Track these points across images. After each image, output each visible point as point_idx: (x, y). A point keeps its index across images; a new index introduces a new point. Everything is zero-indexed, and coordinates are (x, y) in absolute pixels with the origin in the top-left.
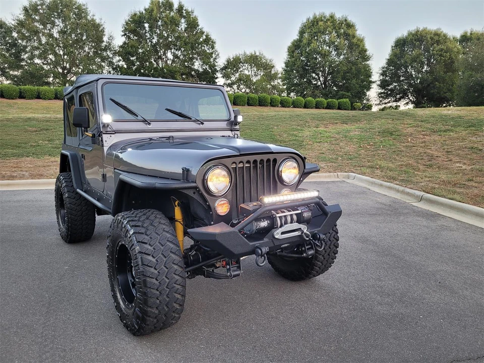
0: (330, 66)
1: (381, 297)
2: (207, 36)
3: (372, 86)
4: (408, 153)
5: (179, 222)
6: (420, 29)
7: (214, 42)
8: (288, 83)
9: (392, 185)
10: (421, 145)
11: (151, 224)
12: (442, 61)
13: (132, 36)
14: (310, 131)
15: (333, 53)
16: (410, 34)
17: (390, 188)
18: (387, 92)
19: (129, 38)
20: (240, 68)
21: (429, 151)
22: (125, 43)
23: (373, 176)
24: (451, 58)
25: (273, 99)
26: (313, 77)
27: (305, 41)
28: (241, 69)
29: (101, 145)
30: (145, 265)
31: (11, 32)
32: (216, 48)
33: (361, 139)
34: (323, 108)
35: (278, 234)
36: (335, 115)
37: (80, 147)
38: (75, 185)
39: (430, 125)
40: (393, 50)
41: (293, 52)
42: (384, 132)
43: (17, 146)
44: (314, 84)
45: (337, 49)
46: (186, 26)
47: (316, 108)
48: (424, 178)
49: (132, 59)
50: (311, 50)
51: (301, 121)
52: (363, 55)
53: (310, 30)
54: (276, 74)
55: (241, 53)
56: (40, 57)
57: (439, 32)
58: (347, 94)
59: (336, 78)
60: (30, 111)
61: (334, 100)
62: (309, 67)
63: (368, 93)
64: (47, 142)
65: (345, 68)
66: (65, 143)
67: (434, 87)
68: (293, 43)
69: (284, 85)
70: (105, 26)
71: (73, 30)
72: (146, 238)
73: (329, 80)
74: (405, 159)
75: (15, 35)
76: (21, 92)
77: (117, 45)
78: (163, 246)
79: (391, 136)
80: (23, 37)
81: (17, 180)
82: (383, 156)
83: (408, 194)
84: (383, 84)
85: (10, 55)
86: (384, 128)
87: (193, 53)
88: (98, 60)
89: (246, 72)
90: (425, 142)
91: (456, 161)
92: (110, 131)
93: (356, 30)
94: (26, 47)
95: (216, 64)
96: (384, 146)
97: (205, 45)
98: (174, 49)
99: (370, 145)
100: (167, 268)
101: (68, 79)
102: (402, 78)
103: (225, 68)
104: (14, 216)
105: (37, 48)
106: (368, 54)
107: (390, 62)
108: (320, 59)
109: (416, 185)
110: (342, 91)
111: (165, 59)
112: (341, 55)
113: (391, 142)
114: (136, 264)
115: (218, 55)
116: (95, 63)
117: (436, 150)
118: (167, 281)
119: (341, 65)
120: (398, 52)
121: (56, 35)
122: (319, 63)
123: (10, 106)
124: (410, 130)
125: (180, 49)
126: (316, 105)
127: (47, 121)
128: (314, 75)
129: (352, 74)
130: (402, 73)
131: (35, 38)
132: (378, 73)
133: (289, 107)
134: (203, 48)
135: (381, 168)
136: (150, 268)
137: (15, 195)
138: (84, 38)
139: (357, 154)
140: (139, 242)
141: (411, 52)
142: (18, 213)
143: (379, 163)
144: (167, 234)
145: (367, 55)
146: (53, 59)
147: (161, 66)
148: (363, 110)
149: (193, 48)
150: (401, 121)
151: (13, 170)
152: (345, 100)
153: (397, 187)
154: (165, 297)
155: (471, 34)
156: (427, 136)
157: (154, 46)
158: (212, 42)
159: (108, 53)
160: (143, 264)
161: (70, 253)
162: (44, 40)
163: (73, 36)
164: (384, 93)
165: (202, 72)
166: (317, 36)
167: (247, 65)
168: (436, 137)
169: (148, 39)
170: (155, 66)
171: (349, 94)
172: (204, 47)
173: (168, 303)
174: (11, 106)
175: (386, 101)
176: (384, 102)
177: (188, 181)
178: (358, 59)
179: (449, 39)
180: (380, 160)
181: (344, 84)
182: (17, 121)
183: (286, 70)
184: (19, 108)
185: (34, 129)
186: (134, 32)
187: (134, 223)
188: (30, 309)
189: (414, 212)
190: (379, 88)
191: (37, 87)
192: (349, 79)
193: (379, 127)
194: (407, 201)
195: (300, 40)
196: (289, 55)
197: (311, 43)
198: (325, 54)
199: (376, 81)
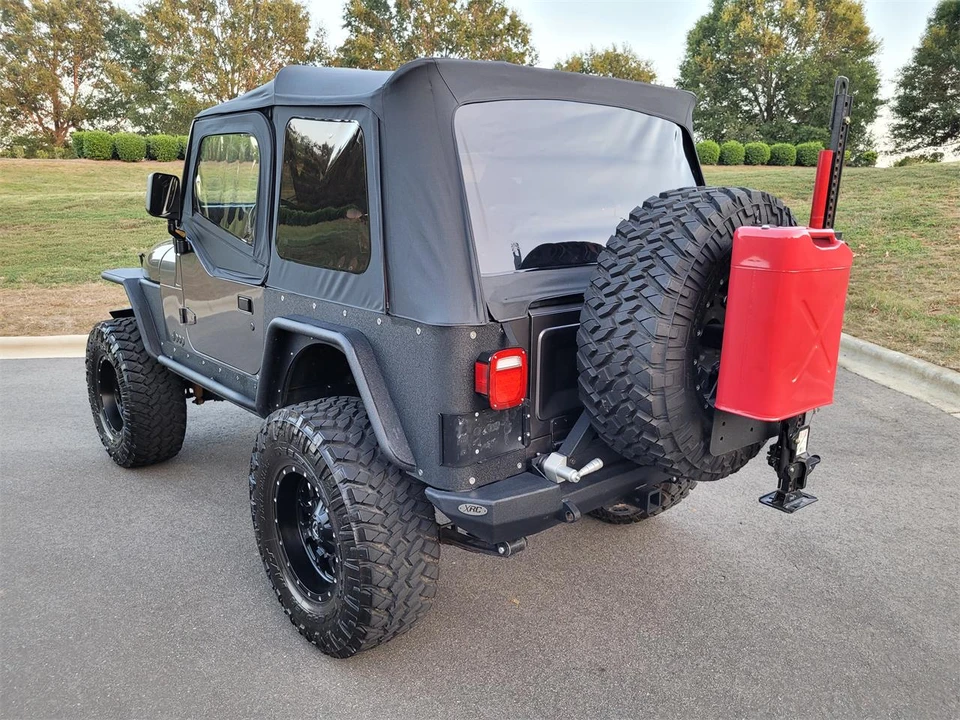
0: (782, 69)
2: (513, 17)
3: (879, 113)
7: (526, 31)
9: (906, 358)
13: (362, 27)
15: (790, 40)
17: (901, 367)
18: (915, 124)
19: (356, 29)
22: (349, 42)
26: (743, 97)
27: (726, 17)
31: (136, 30)
32: (531, 43)
34: (763, 164)
36: (779, 180)
40: (931, 27)
41: (698, 43)
42: (896, 217)
44: (746, 111)
45: (798, 30)
47: (746, 163)
50: (739, 35)
52: (861, 43)
55: (584, 51)
56: (189, 78)
58: (819, 130)
59: (795, 95)
61: (789, 145)
62: (734, 73)
63: (869, 128)
65: (816, 73)
68: (700, 25)
71: (250, 21)
73: (779, 101)
74: (947, 287)
75: (143, 35)
76: (149, 148)
77: (333, 46)
79: (915, 226)
80: (159, 39)
81: (46, 334)
82: (889, 277)
84: (906, 107)
85: (137, 77)
86: (897, 207)
94: (164, 59)
96: (894, 253)
97: (509, 38)
98: (447, 48)
99: (859, 251)
102: (950, 92)
105: (182, 60)
106: (871, 40)
107: (924, 56)
108: (759, 56)
110: (807, 123)
112: (807, 45)
113: (913, 243)
115: (537, 56)
119: (807, 66)
120: (943, 32)
121: (217, 32)
122: (758, 64)
123: (127, 174)
126: (746, 157)
128: (745, 92)
130: (951, 79)
131: (181, 40)
134: (504, 43)
135: (881, 308)
138: (270, 35)
143: (877, 296)
145: (867, 42)
146: (216, 82)
148: (856, 166)
149: (484, 45)
150: (943, 191)
151: (48, 312)
152: (812, 144)
153: (921, 364)
157: (405, 45)
158: (524, 30)
159: (316, 63)
162: (196, 44)
163: (250, 32)
164: (906, 126)
169: (395, 31)
171: (824, 131)
172: (508, 41)
174: (129, 176)
175: (911, 144)
176: (905, 147)
178: (847, 52)
180: (882, 289)
181: (813, 109)
182: (106, 205)
183: (682, 84)
185: (133, 222)
186: (366, 17)
190: (896, 115)
191: (179, 137)
192: (825, 98)
193: (885, 204)
194: (947, 409)
195: (715, 17)
196: (688, 50)
197: (740, 21)
198: (770, 45)
199: (888, 100)
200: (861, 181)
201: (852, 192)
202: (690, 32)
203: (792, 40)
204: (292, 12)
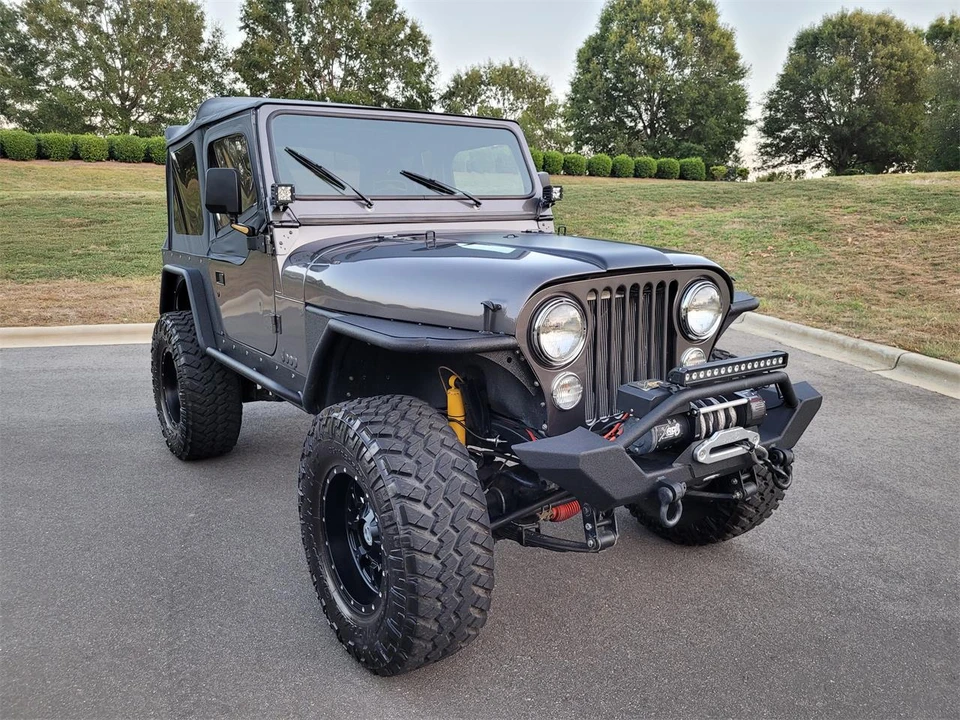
0: (663, 90)
1: (885, 581)
2: (413, 28)
3: (747, 132)
4: (851, 267)
5: (459, 422)
6: (849, 14)
7: (427, 42)
8: (577, 127)
9: (828, 334)
10: (876, 250)
11: (414, 431)
12: (893, 79)
13: (260, 29)
14: (639, 224)
15: (669, 62)
16: (827, 22)
17: (825, 340)
18: (779, 143)
19: (253, 32)
20: (480, 95)
21: (893, 263)
22: (246, 44)
23: (782, 316)
24: (910, 72)
25: (549, 157)
26: (627, 113)
27: (613, 38)
28: (483, 97)
29: (269, 251)
30: (411, 524)
31: (14, 21)
32: (431, 54)
33: (748, 239)
34: (650, 177)
35: (703, 453)
37: (212, 256)
38: (200, 339)
39: (890, 208)
40: (791, 55)
41: (588, 61)
42: (794, 224)
43: (45, 257)
44: (631, 127)
45: (678, 53)
46: (370, 8)
47: (636, 176)
48: (894, 318)
49: (260, 76)
50: (625, 56)
51: (619, 201)
52: (732, 68)
53: (623, 15)
54: (554, 106)
55: (482, 64)
56: (75, 74)
57: (887, 19)
58: (698, 147)
59: (676, 113)
60: (61, 184)
61: (673, 160)
62: (620, 91)
63: (737, 146)
64: (105, 248)
65: (694, 94)
66: (170, 249)
67: (874, 131)
68: (588, 44)
69: (568, 129)
70: (205, 8)
71: (141, 17)
72: (409, 464)
73: (661, 118)
74: (846, 279)
75: (23, 28)
76: (39, 147)
77: (230, 49)
78: (444, 480)
79: (810, 231)
80: (40, 33)
81: (54, 325)
82: (797, 273)
83: (867, 352)
84: (771, 128)
85: (15, 71)
86: (792, 215)
87: (384, 65)
88: (192, 79)
89: (494, 104)
90: (883, 244)
91: (955, 283)
92: (289, 221)
93: (718, 16)
94: (45, 53)
95: (432, 87)
96: (797, 253)
97: (410, 48)
98: (347, 55)
99: (768, 252)
100: (458, 531)
101: (133, 118)
102: (808, 115)
103: (450, 95)
104: (61, 402)
105: (70, 56)
106: (741, 65)
107: (786, 81)
108: (642, 76)
109: (879, 334)
110: (687, 141)
111: (327, 78)
112: (685, 67)
113: (811, 245)
114: (389, 523)
115: (436, 67)
116: (185, 85)
117: (910, 260)
118: (459, 558)
119: (686, 87)
120: (802, 60)
121: (107, 28)
122: (640, 84)
123: (19, 174)
124: (849, 220)
125: (357, 56)
126: (636, 170)
127: (101, 204)
128: (630, 109)
129: (707, 106)
130: (809, 103)
131: (64, 34)
132: (760, 104)
133: (580, 175)
134: (405, 53)
135: (795, 297)
136: (422, 531)
137: (53, 357)
138: (164, 34)
139: (743, 269)
140: (394, 472)
141: (828, 61)
142: (67, 395)
143: (790, 288)
144: (451, 454)
145: (738, 67)
146: (102, 79)
147: (319, 92)
149: (384, 54)
150: (828, 202)
151: (44, 304)
152: (694, 160)
153: (841, 337)
154: (454, 594)
155: (952, 22)
156: (887, 231)
157: (305, 50)
158: (424, 41)
159: (213, 64)
160: (406, 523)
161: (192, 483)
162: (82, 39)
163: (141, 29)
164: (771, 145)
165: (404, 103)
166: (637, 28)
167: (494, 88)
168: (905, 234)
169: (294, 35)
170: (308, 91)
171: (702, 147)
172: (408, 51)
173: (459, 607)
174: (22, 175)
175: (777, 161)
176: (770, 164)
177: (497, 335)
178: (720, 75)
179: (907, 32)
180: (793, 282)
181: (691, 127)
182: (40, 204)
183: (573, 99)
184: (37, 179)
185: (77, 221)
186: (264, 20)
187: (376, 429)
188: (131, 610)
189: (891, 392)
190: (763, 135)
191: (72, 136)
192: (702, 117)
193: (783, 213)
194: (868, 368)
195: (602, 37)
196: (579, 67)
197: (626, 43)
198: (654, 66)
199: (756, 121)
200: (758, 193)
201: (752, 202)
202: (580, 51)
203: (671, 63)
204: (189, 11)
